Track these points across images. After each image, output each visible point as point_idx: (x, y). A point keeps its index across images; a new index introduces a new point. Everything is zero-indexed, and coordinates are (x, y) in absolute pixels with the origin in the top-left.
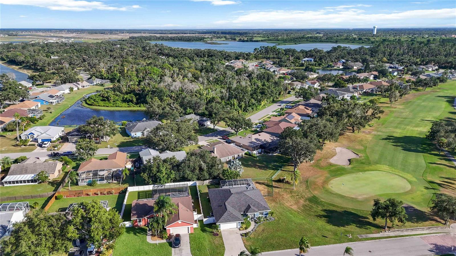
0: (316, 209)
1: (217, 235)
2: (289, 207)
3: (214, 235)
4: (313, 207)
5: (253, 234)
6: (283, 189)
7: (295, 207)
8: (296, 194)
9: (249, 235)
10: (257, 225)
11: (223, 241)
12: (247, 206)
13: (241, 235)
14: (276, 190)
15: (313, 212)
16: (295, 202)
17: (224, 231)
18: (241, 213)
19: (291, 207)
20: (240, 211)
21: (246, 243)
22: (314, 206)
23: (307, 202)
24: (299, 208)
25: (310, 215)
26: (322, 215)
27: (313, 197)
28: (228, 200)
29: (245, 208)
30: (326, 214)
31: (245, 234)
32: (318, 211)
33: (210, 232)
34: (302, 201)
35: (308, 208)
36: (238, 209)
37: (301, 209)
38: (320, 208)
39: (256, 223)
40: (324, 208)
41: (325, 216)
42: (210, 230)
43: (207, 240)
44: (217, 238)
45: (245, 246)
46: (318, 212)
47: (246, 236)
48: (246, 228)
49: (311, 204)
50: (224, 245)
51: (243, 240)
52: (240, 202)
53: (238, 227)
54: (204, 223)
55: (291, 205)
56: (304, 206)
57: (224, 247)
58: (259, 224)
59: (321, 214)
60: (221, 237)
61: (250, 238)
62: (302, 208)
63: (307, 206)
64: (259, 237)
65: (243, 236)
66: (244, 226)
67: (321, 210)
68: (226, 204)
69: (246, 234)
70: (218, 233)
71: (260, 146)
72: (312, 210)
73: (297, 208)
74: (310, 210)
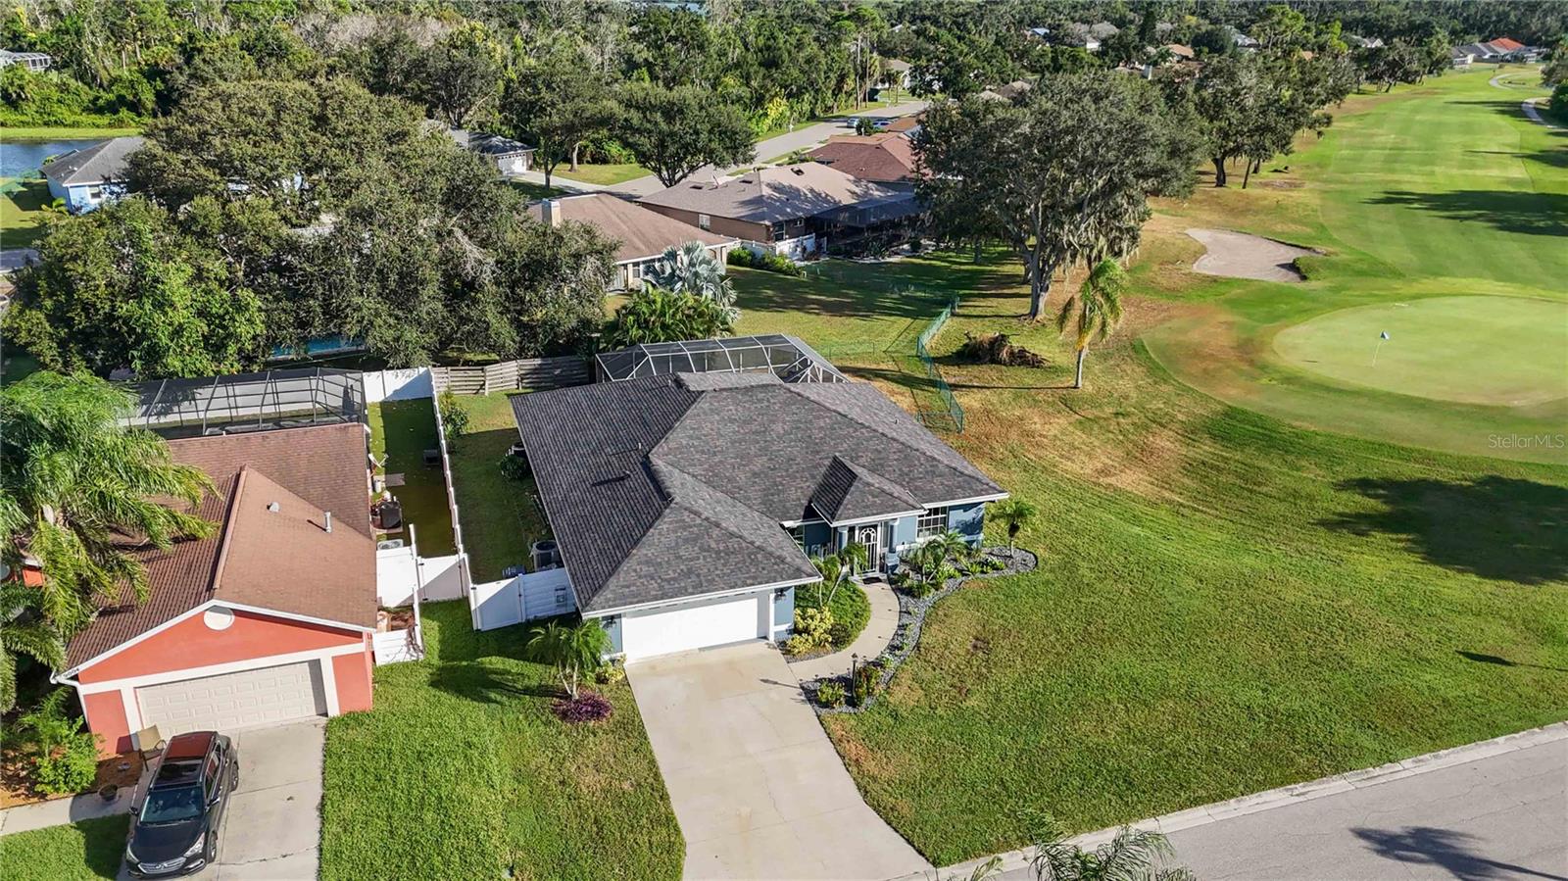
1: (597, 709)
2: (1098, 485)
3: (564, 716)
4: (1265, 471)
5: (906, 679)
6: (1006, 394)
7: (1132, 481)
8: (1109, 410)
9: (879, 690)
10: (920, 607)
11: (653, 762)
12: (823, 470)
13: (811, 695)
14: (968, 400)
15: (1280, 499)
16: (1120, 453)
17: (653, 668)
18: (788, 524)
19: (1109, 480)
20: (772, 509)
21: (870, 766)
23: (1210, 447)
24: (1166, 483)
25: (1270, 521)
27: (1226, 416)
28: (671, 435)
29: (811, 486)
30: (1384, 508)
31: (847, 682)
32: (1310, 488)
33: (527, 691)
34: (1168, 445)
35: (1232, 479)
36: (754, 494)
37: (1185, 488)
39: (909, 592)
40: (1350, 471)
42: (535, 673)
43: (499, 767)
44: (599, 741)
45: (865, 793)
47: (852, 702)
48: (839, 638)
49: (1238, 457)
50: (664, 797)
51: (836, 742)
52: (764, 451)
53: (776, 629)
54: (477, 624)
55: (1104, 473)
56: (1197, 469)
57: (669, 821)
58: (930, 596)
60: (632, 728)
61: (895, 716)
62: (1190, 483)
63: (1218, 469)
64: (972, 702)
65: (827, 705)
66: (823, 620)
67: (1339, 488)
68: (658, 462)
69: (853, 687)
70: (605, 694)
71: (807, 220)
72: (1264, 489)
73: (1152, 483)
74: (1251, 491)
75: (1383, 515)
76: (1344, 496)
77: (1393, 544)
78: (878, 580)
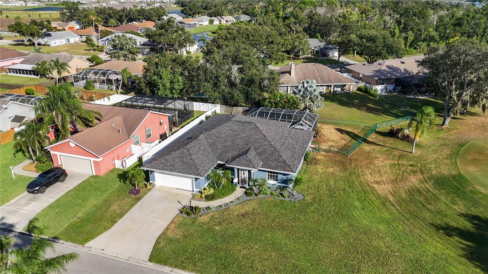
0: (443, 207)
1: (137, 193)
2: (369, 185)
3: (130, 192)
4: (440, 200)
5: (210, 215)
6: (385, 149)
8: (410, 163)
9: (198, 215)
11: (130, 209)
12: (244, 150)
13: (182, 209)
14: (367, 148)
15: (431, 212)
16: (393, 178)
17: (157, 189)
18: (219, 162)
19: (376, 186)
20: (220, 157)
21: (169, 231)
22: (443, 198)
23: (429, 186)
24: (394, 193)
25: (416, 218)
26: (457, 229)
27: (454, 177)
29: (236, 154)
30: (472, 230)
31: (194, 210)
32: (449, 212)
34: (414, 181)
35: (422, 199)
36: (219, 151)
37: (400, 197)
38: (461, 207)
39: (248, 194)
40: (475, 211)
41: (463, 234)
44: (129, 200)
46: (446, 216)
47: (188, 215)
48: (209, 198)
49: (436, 192)
50: (122, 217)
51: (171, 223)
52: (233, 140)
53: (195, 190)
55: (377, 183)
56: (413, 192)
57: (114, 222)
58: (251, 197)
59: (454, 224)
60: (138, 199)
61: (193, 222)
62: (404, 195)
63: (421, 194)
64: (217, 228)
65: (183, 213)
67: (462, 215)
68: (202, 136)
70: (142, 190)
71: (396, 79)
72: (429, 207)
73: (389, 191)
74: (423, 205)
75: (469, 232)
76: (461, 220)
77: (458, 244)
78: (245, 188)
